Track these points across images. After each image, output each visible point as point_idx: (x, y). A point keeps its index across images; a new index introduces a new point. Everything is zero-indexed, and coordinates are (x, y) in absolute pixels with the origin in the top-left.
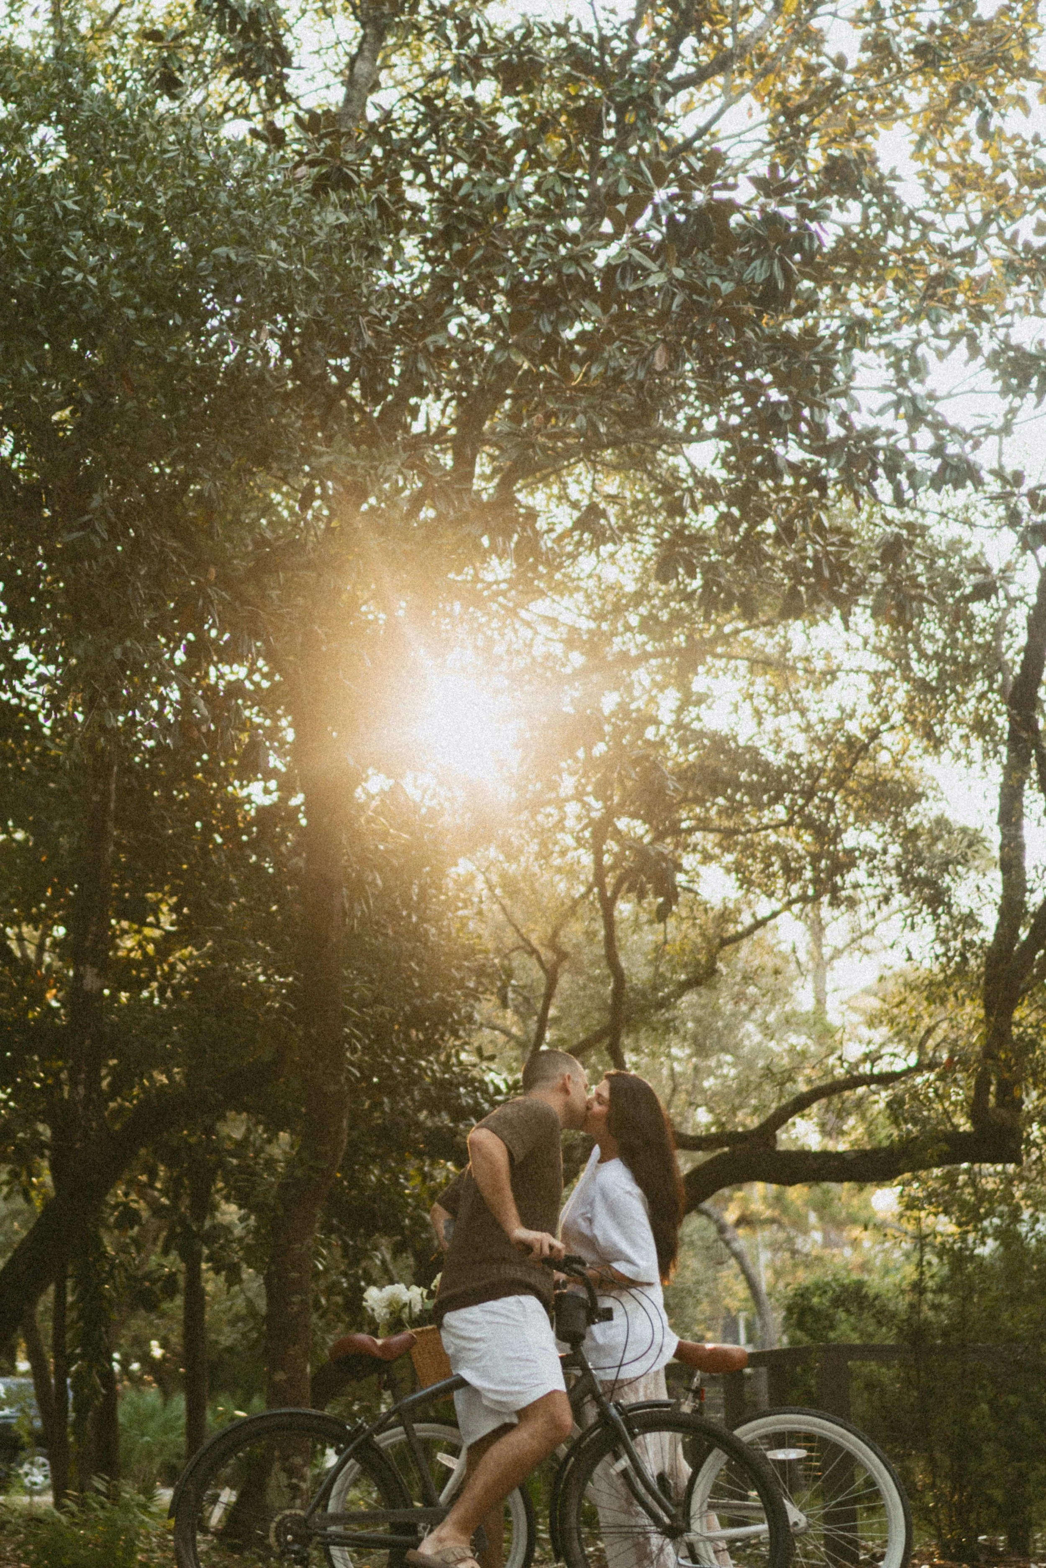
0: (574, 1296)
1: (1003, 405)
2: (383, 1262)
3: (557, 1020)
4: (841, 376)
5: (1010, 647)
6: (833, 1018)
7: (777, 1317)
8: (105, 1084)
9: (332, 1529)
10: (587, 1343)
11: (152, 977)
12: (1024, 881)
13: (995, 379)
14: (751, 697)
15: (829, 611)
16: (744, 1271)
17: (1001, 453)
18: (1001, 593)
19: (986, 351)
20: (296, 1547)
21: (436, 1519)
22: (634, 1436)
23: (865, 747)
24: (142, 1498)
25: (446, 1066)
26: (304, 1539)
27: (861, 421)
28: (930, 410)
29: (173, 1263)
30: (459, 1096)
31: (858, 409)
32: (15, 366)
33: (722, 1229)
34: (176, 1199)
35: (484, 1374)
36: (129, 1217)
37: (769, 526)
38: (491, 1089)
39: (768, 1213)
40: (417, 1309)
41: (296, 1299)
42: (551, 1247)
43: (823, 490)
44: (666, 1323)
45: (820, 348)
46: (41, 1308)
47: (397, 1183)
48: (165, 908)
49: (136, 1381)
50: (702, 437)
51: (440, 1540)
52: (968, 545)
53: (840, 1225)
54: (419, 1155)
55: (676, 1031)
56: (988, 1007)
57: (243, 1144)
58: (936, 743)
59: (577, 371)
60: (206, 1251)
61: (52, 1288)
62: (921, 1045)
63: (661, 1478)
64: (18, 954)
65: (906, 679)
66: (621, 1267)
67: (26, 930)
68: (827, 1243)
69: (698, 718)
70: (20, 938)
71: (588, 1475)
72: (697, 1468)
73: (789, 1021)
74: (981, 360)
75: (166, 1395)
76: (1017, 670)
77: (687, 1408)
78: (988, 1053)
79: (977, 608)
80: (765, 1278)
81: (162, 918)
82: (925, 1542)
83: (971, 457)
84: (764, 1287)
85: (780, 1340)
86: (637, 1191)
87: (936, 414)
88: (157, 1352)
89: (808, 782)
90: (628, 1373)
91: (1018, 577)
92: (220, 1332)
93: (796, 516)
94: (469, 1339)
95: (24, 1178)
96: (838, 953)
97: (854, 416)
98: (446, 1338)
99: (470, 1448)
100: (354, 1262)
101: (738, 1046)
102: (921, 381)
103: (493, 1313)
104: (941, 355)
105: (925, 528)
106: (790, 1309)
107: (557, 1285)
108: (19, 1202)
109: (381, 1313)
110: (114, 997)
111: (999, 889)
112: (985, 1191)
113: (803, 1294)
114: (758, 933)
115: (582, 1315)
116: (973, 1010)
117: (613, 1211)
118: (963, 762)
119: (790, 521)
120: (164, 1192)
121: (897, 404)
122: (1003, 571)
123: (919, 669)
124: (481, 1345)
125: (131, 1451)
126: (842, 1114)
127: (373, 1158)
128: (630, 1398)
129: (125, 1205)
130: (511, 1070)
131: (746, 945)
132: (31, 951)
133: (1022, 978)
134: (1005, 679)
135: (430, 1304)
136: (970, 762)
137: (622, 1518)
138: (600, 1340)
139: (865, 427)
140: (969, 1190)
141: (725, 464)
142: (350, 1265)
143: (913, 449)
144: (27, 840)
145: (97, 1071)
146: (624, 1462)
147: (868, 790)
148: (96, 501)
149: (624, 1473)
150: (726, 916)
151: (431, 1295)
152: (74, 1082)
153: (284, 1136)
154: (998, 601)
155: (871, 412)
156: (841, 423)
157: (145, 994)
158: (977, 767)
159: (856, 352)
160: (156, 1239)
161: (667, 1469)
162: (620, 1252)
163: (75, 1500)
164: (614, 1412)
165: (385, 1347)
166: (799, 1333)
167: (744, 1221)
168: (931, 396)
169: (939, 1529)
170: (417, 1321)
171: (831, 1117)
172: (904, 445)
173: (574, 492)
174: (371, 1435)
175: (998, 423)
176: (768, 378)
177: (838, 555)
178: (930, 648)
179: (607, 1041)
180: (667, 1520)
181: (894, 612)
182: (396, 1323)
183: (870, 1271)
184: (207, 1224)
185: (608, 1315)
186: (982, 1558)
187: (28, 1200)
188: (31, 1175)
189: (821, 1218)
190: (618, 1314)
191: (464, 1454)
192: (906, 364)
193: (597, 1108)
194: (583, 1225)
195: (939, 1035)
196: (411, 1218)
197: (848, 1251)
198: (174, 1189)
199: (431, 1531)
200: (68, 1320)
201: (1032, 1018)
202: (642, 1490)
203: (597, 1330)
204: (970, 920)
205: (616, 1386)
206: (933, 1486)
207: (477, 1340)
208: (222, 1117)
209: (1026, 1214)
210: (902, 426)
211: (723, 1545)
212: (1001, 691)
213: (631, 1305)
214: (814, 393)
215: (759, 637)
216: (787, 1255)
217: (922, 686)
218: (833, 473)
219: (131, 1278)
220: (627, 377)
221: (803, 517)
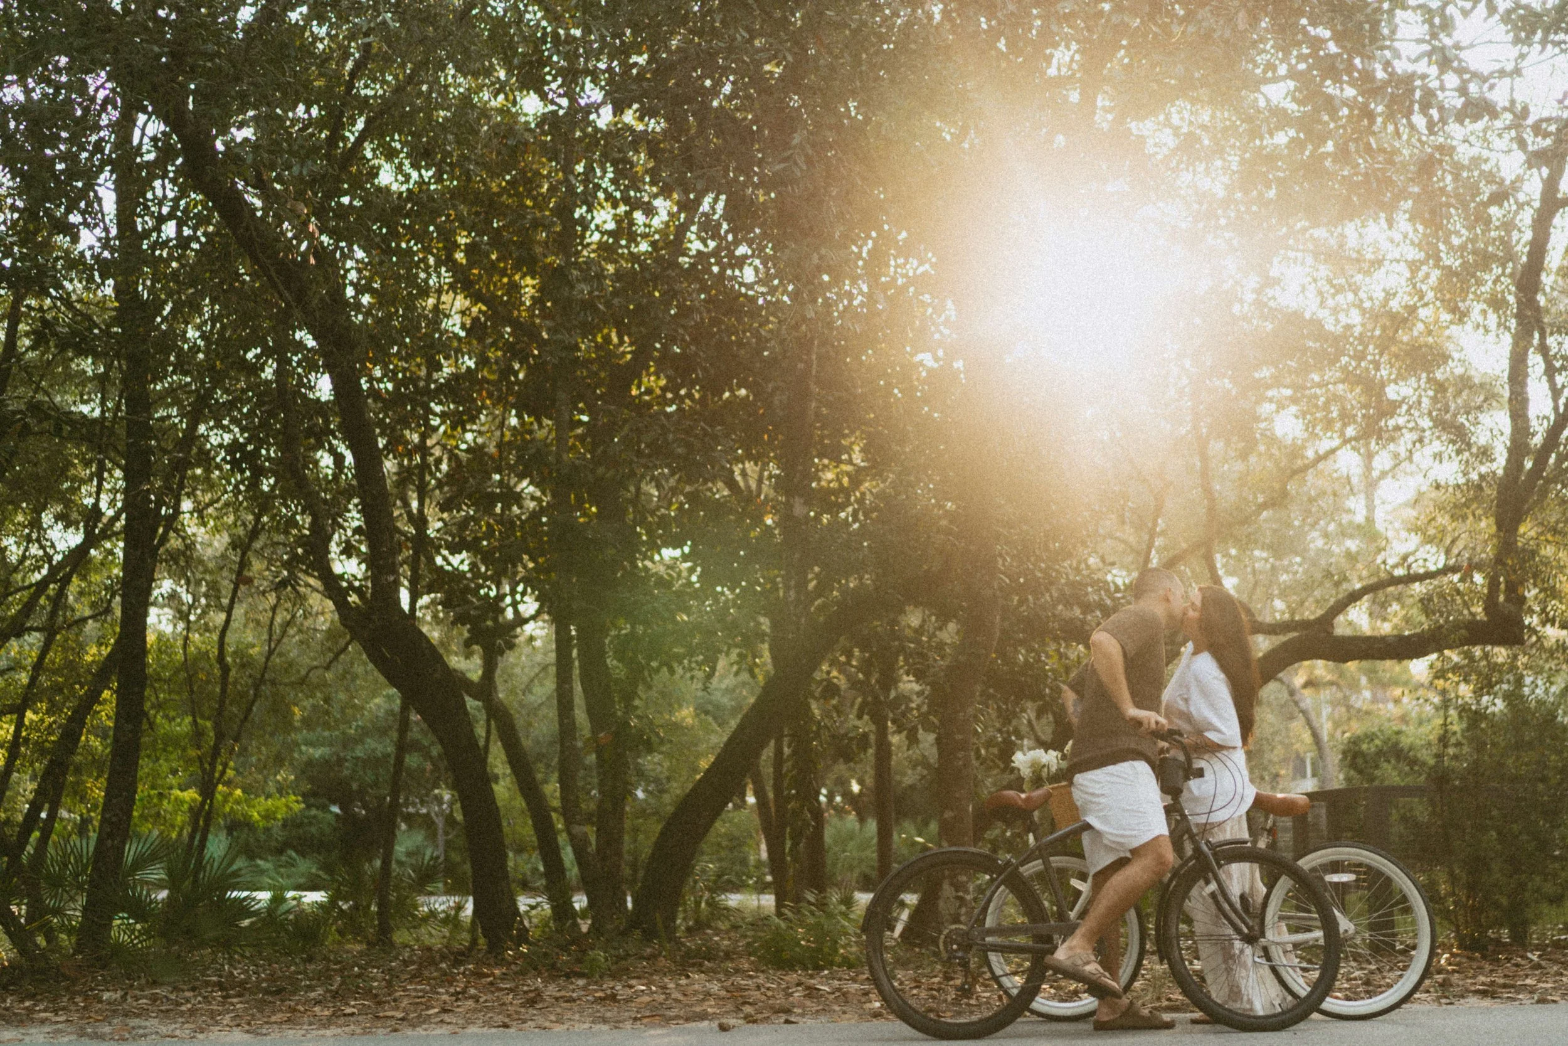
0: (1175, 760)
1: (1514, 52)
2: (1029, 721)
3: (1163, 533)
4: (1386, 31)
5: (1518, 242)
6: (1380, 526)
7: (1333, 759)
8: (812, 585)
9: (989, 939)
10: (1185, 795)
11: (848, 503)
12: (1529, 427)
13: (1508, 32)
14: (1315, 281)
15: (1376, 214)
16: (1309, 722)
17: (1512, 90)
18: (1512, 201)
19: (1501, 10)
20: (960, 954)
21: (1069, 931)
22: (1220, 866)
23: (1405, 321)
24: (843, 908)
25: (1077, 570)
26: (966, 947)
27: (1401, 67)
28: (1457, 57)
29: (865, 725)
30: (1087, 594)
31: (1399, 57)
32: (731, 32)
33: (1292, 693)
34: (868, 675)
35: (1105, 820)
36: (831, 690)
37: (1330, 146)
38: (1112, 588)
39: (1329, 677)
40: (1054, 769)
41: (961, 754)
42: (1157, 723)
43: (1372, 122)
44: (1247, 779)
45: (1369, 10)
46: (764, 757)
47: (1039, 660)
48: (857, 448)
49: (840, 811)
50: (1276, 80)
51: (1071, 948)
52: (1486, 161)
53: (1384, 686)
54: (1056, 639)
55: (1256, 542)
56: (1499, 525)
57: (919, 631)
58: (1461, 316)
59: (1177, 30)
60: (891, 715)
61: (772, 743)
62: (1448, 552)
63: (1243, 897)
64: (742, 484)
65: (1437, 266)
66: (1212, 736)
67: (749, 466)
68: (1374, 700)
69: (1274, 298)
70: (744, 473)
71: (1186, 895)
72: (1270, 887)
73: (1344, 532)
74: (1497, 17)
75: (862, 820)
76: (1524, 259)
77: (1262, 844)
78: (1499, 560)
79: (1493, 210)
80: (1326, 729)
81: (854, 456)
82: (1448, 935)
83: (1488, 95)
84: (1325, 737)
85: (1337, 780)
86: (1222, 676)
87: (1460, 61)
88: (856, 788)
89: (1360, 348)
90: (1217, 817)
91: (1526, 187)
92: (904, 774)
93: (1351, 139)
94: (1092, 794)
95: (750, 658)
96: (1384, 474)
97: (1396, 63)
98: (1077, 794)
99: (1096, 875)
100: (1007, 721)
101: (1306, 550)
102: (1449, 35)
103: (1112, 775)
104: (1465, 13)
105: (1453, 148)
106: (1344, 753)
107: (1162, 751)
108: (745, 676)
109: (1026, 772)
110: (817, 518)
111: (1508, 431)
112: (1496, 664)
113: (1355, 741)
114: (1321, 466)
115: (1181, 773)
116: (1487, 525)
117: (1205, 693)
118: (1481, 330)
119: (1346, 143)
120: (859, 670)
121: (1429, 54)
122: (1513, 182)
123: (1447, 261)
124: (1102, 800)
125: (834, 865)
126: (1384, 605)
127: (1022, 642)
128: (1218, 837)
129: (829, 681)
130: (1129, 572)
131: (1310, 476)
132: (753, 485)
133: (1526, 501)
134: (1514, 268)
135: (1064, 764)
136: (1487, 331)
137: (1213, 929)
138: (1196, 792)
139: (1405, 71)
140: (1484, 663)
141: (1294, 99)
142: (1004, 725)
143: (1442, 88)
144: (748, 396)
145: (805, 574)
146: (1213, 886)
147: (1407, 354)
148: (797, 139)
149: (1213, 895)
150: (1295, 452)
151: (1064, 757)
152: (787, 588)
153: (952, 626)
154: (1510, 205)
155: (1409, 59)
156: (1385, 70)
157: (843, 515)
158: (1492, 334)
159: (1398, 12)
160: (852, 705)
161: (1247, 890)
162: (1210, 724)
163: (791, 909)
164: (1205, 848)
165: (1028, 799)
166: (1352, 773)
167: (1308, 684)
168: (1457, 47)
169: (1458, 926)
170: (1055, 778)
171: (1376, 608)
172: (1434, 84)
173: (1175, 119)
174: (1017, 868)
175: (1510, 67)
176: (1327, 34)
177: (1383, 170)
178: (1456, 241)
179: (1203, 550)
180: (1246, 930)
181: (1427, 215)
182: (1038, 780)
183: (1407, 723)
184: (893, 694)
185: (1200, 773)
186: (1490, 948)
187: (753, 676)
188: (754, 657)
189: (1370, 680)
190: (1208, 774)
191: (1090, 880)
192: (1437, 21)
193: (1192, 614)
194: (1181, 705)
195: (1460, 544)
196: (1051, 689)
197: (1391, 706)
198: (866, 666)
199: (1064, 941)
200: (784, 770)
201: (1533, 533)
202: (1226, 906)
203: (1194, 784)
204: (1485, 454)
205: (1206, 828)
206: (1453, 894)
207: (1098, 796)
208: (902, 611)
209: (1528, 680)
210: (1434, 71)
211: (1290, 947)
212: (1511, 275)
213: (1218, 766)
214: (1364, 46)
215: (1320, 233)
216: (1343, 709)
217: (1449, 272)
218: (1380, 109)
219: (833, 737)
220: (1216, 36)
221: (1356, 140)
